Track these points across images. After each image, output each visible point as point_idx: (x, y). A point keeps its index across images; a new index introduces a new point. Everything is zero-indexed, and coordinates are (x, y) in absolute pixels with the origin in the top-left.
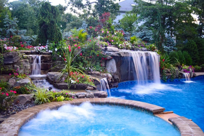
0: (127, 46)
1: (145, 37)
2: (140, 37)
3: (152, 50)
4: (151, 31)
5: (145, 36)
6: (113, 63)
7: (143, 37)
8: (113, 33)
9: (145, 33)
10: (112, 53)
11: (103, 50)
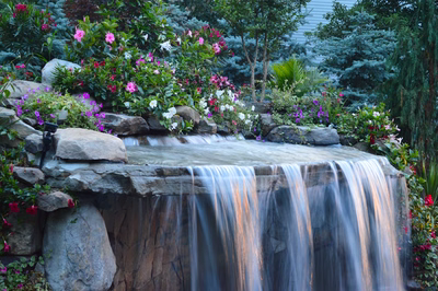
0: (230, 117)
1: (358, 64)
2: (331, 64)
3: (367, 139)
4: (389, 33)
5: (359, 57)
6: (85, 235)
7: (350, 60)
8: (151, 46)
9: (358, 44)
10: (77, 174)
11: (30, 147)
